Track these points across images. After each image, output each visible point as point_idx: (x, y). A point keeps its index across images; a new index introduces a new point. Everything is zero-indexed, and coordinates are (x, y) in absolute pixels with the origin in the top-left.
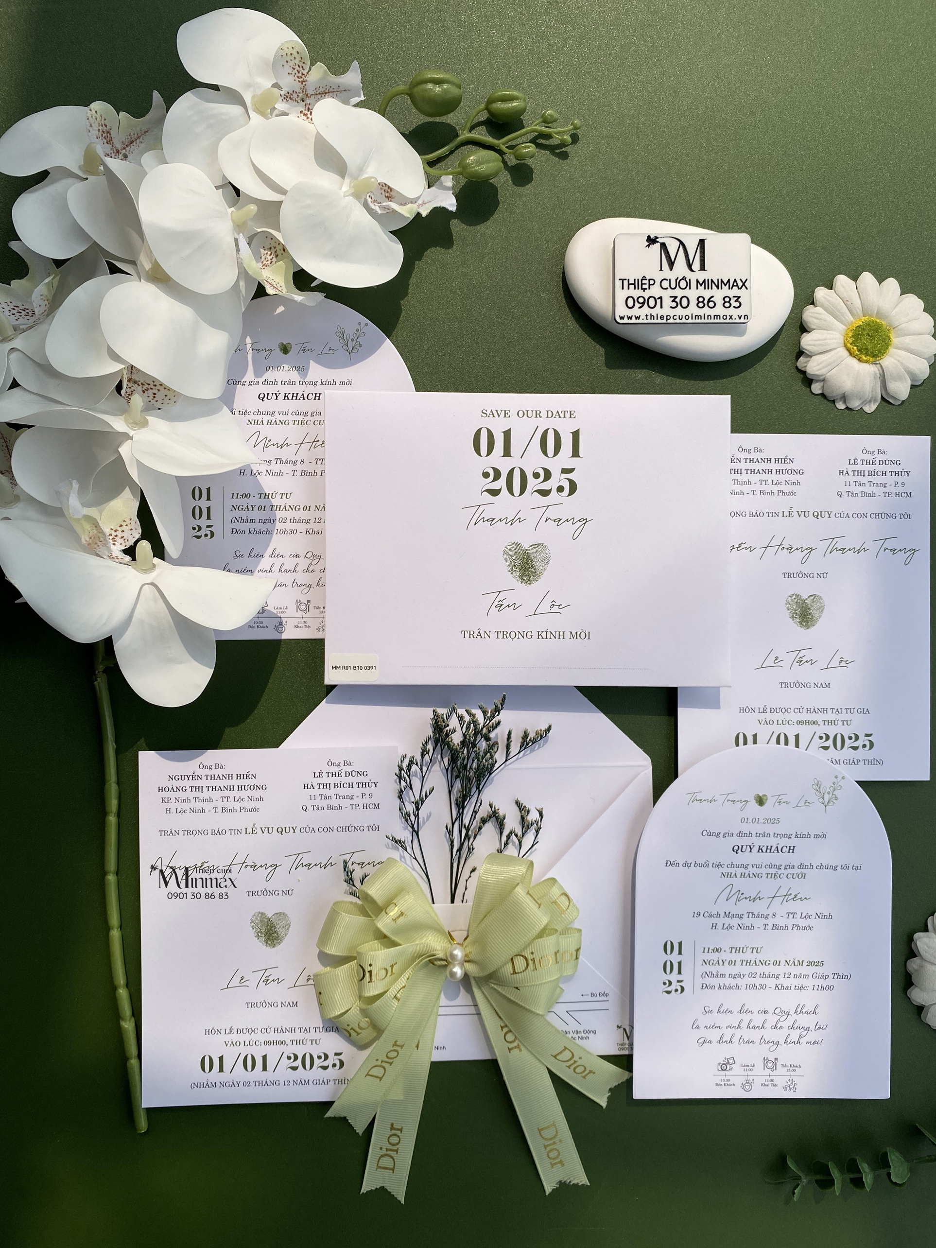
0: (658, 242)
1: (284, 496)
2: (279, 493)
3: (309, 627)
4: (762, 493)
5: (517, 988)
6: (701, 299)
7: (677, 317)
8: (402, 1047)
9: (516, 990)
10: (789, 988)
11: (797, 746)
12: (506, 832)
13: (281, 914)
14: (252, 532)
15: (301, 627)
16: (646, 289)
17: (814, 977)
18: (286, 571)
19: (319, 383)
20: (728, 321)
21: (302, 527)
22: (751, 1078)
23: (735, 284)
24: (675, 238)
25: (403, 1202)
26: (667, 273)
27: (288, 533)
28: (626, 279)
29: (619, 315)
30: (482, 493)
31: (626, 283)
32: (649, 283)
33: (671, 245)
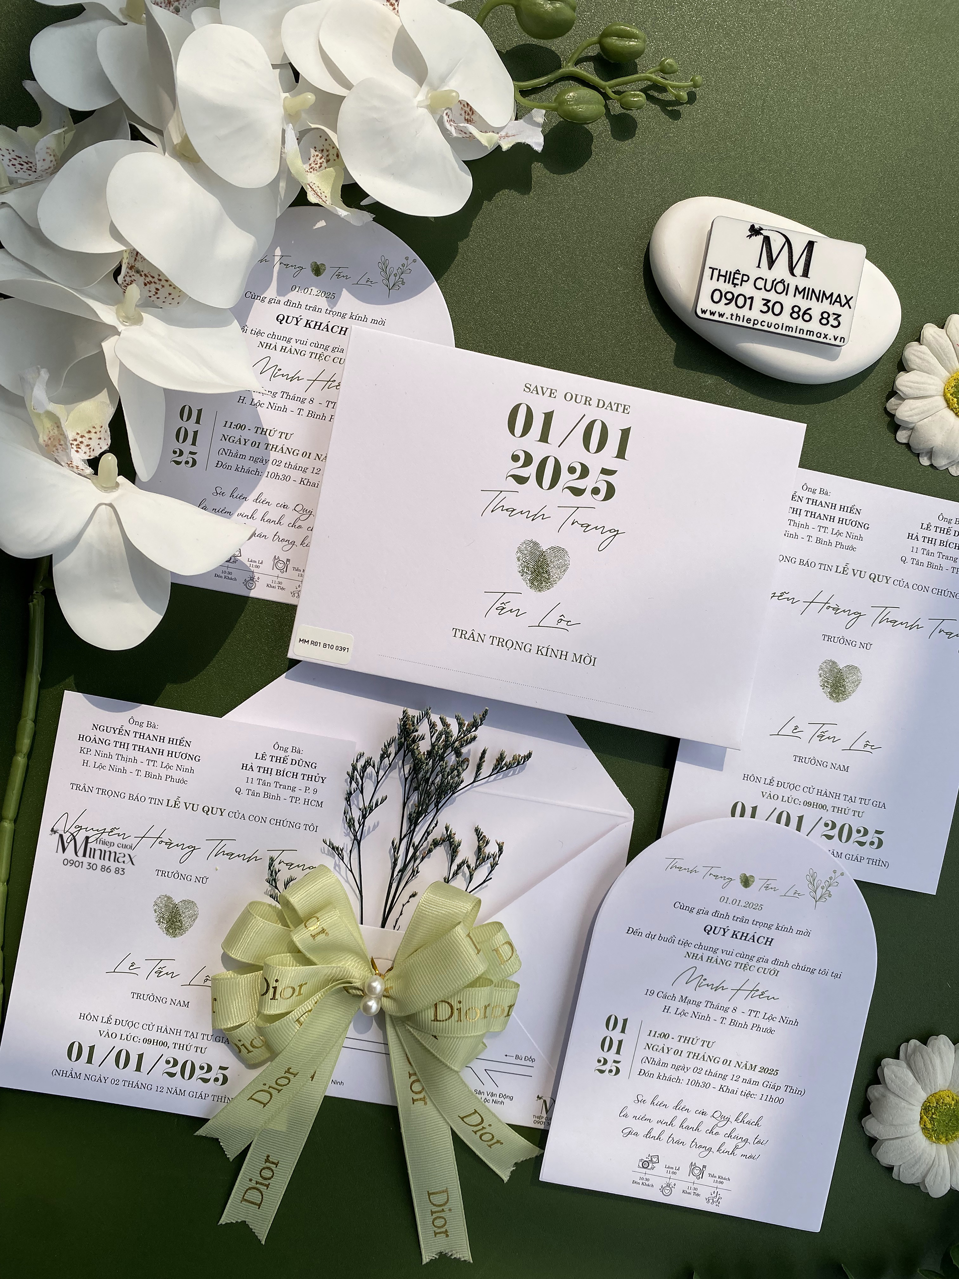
0: (762, 234)
1: (284, 436)
2: (278, 432)
3: (283, 589)
4: (819, 541)
5: (435, 1037)
6: (796, 309)
7: (766, 324)
8: (295, 1075)
9: (434, 1038)
10: (735, 1093)
11: (799, 829)
12: (458, 861)
13: (190, 902)
14: (240, 470)
15: (273, 587)
16: (738, 285)
17: (765, 1085)
18: (269, 521)
19: (349, 316)
20: (821, 340)
21: (297, 475)
22: (672, 1182)
23: (838, 300)
24: (781, 234)
25: (263, 1243)
26: (764, 272)
27: (280, 479)
28: (717, 269)
29: (702, 309)
30: (507, 478)
31: (716, 273)
32: (742, 278)
33: (775, 241)
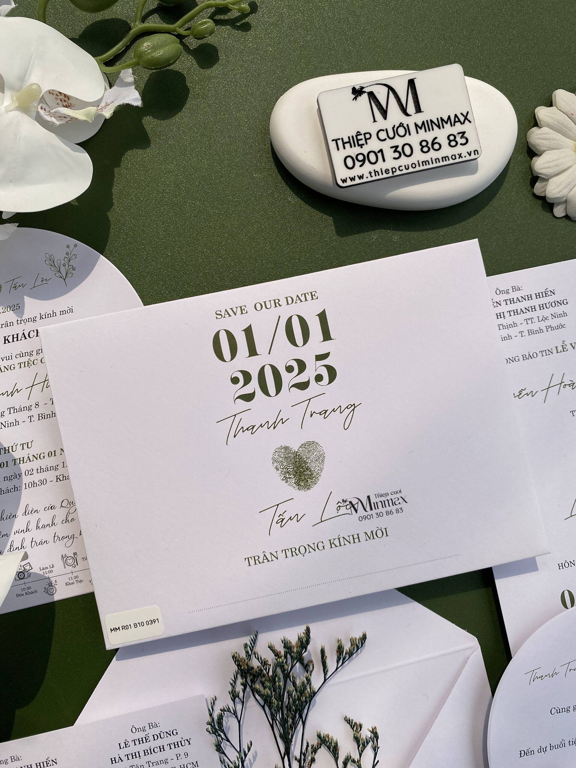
0: (365, 92)
1: (25, 446)
2: (19, 445)
3: (81, 581)
4: (531, 332)
6: (424, 144)
7: (403, 168)
12: (342, 759)
15: (72, 583)
16: (363, 144)
18: (44, 527)
19: (38, 317)
20: (458, 160)
21: (51, 475)
23: (457, 120)
24: (382, 84)
26: (381, 123)
27: (37, 485)
28: (339, 139)
29: (341, 179)
30: (235, 401)
31: (340, 143)
32: (365, 137)
33: (379, 93)
